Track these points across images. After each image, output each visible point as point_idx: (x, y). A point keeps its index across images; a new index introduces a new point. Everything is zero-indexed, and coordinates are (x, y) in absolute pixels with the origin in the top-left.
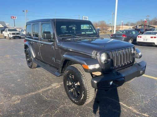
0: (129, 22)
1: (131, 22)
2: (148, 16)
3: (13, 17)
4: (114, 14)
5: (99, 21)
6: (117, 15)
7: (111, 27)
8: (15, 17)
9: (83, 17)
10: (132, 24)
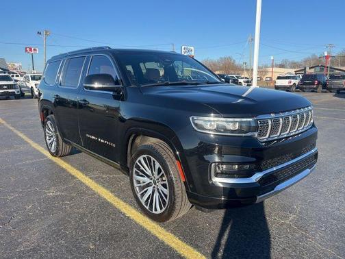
0: (286, 61)
1: (290, 60)
2: (331, 46)
3: (31, 50)
4: (253, 40)
5: (221, 58)
6: (260, 43)
7: (247, 70)
8: (35, 50)
9: (183, 47)
10: (293, 65)
